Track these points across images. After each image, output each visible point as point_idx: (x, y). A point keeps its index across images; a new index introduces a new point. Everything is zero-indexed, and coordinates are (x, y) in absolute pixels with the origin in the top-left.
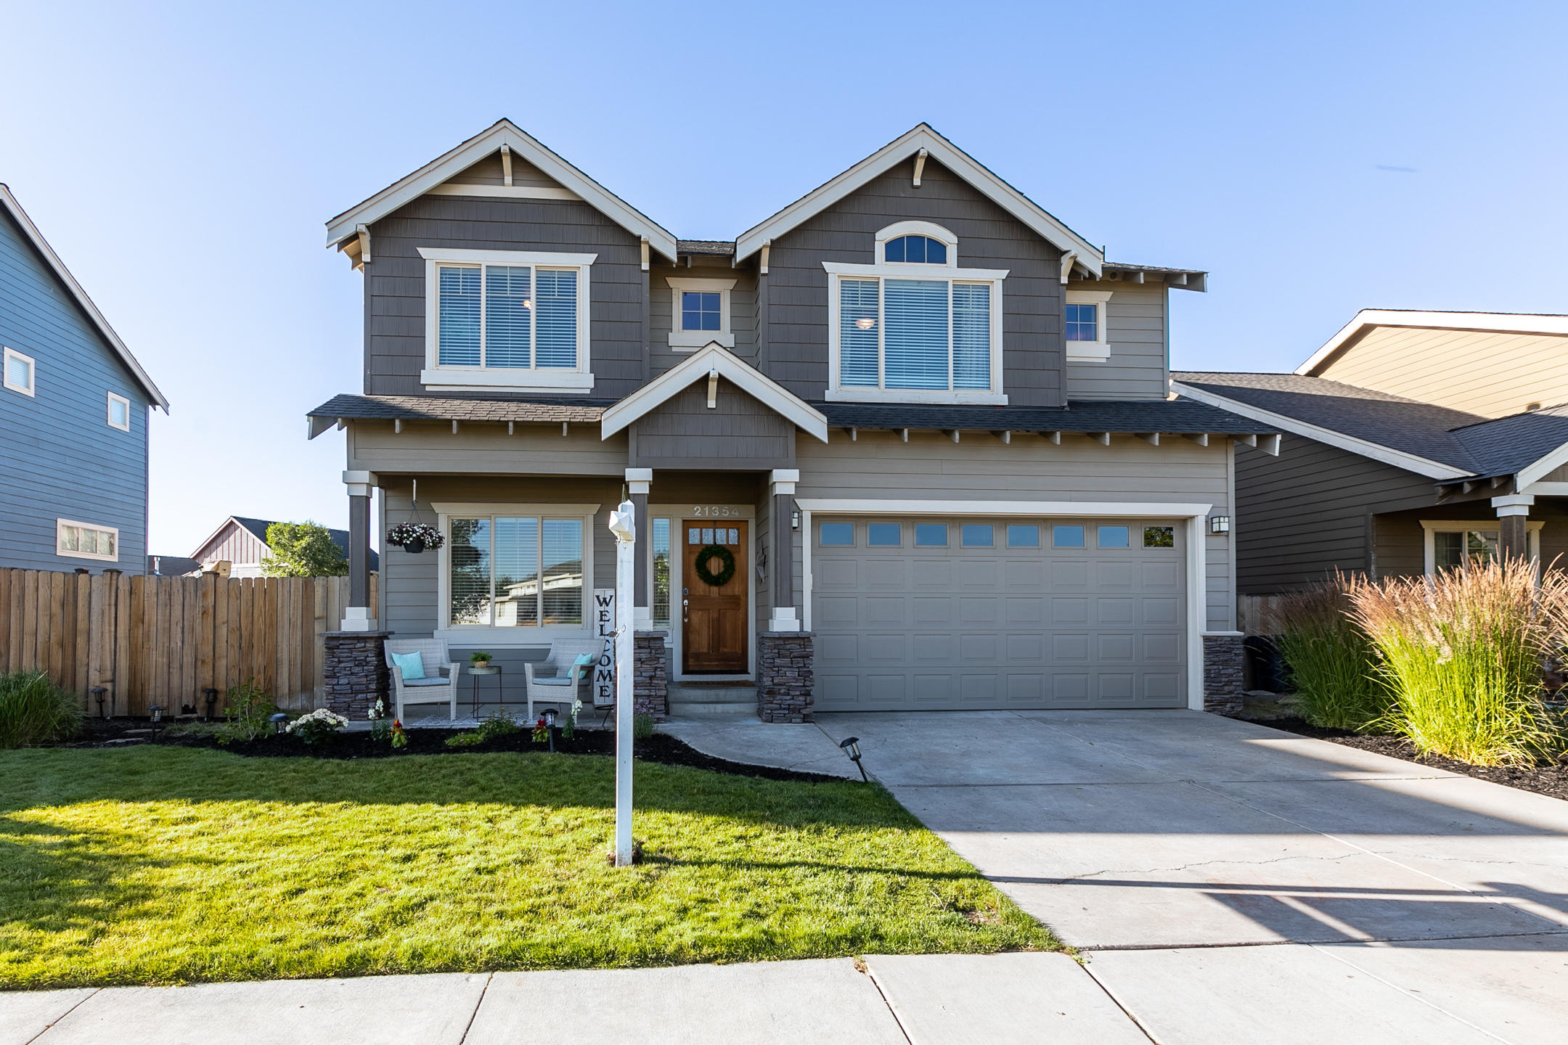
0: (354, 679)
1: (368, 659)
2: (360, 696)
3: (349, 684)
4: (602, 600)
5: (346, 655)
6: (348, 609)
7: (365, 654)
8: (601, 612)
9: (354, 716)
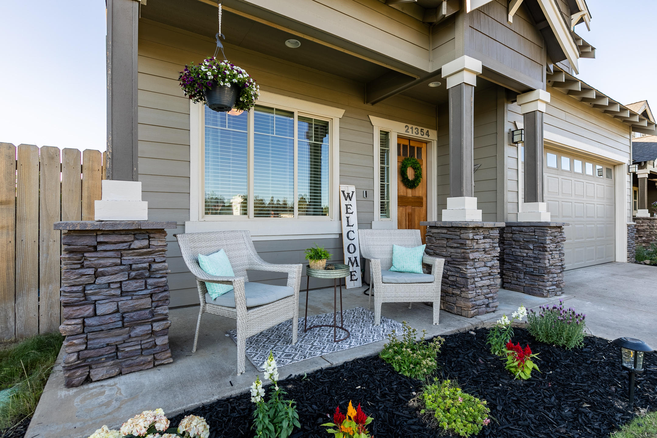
0: (126, 303)
1: (155, 266)
2: (139, 330)
3: (117, 311)
4: (346, 195)
5: (111, 261)
6: (106, 183)
7: (150, 258)
8: (346, 205)
9: (130, 366)
